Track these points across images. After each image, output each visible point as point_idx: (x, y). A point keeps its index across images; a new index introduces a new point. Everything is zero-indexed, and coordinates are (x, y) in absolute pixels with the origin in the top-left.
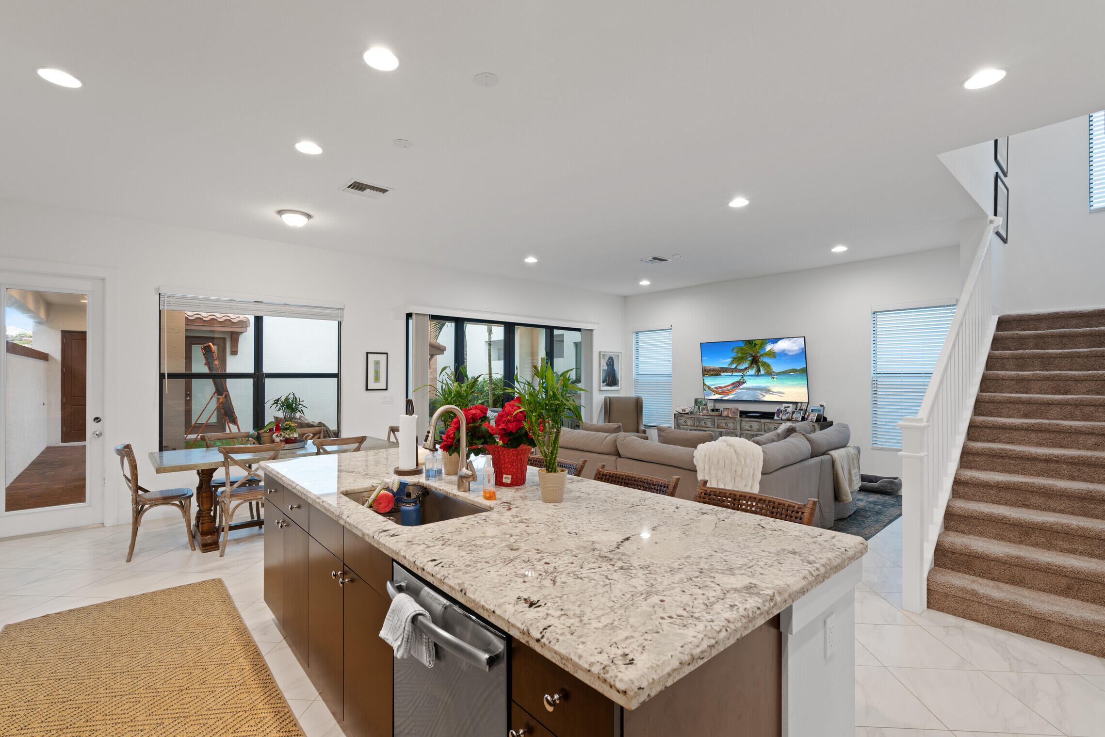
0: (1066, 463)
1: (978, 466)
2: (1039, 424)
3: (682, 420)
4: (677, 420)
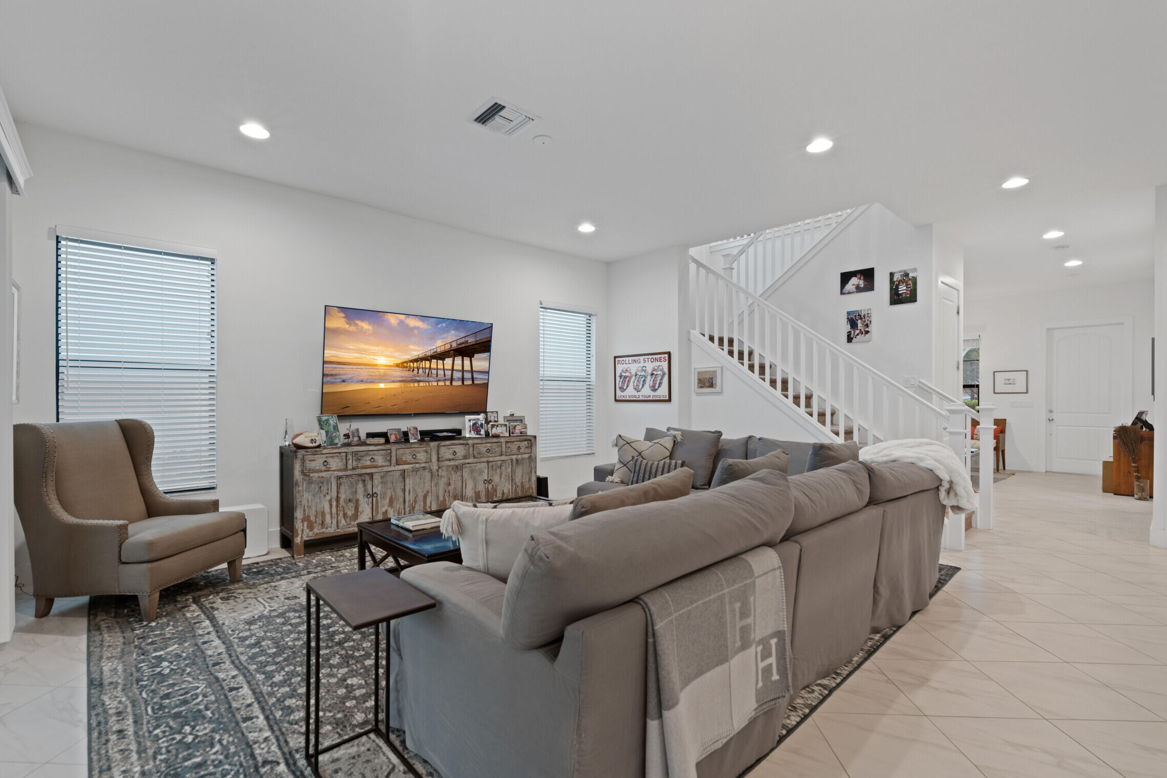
3: (316, 463)
4: (303, 463)
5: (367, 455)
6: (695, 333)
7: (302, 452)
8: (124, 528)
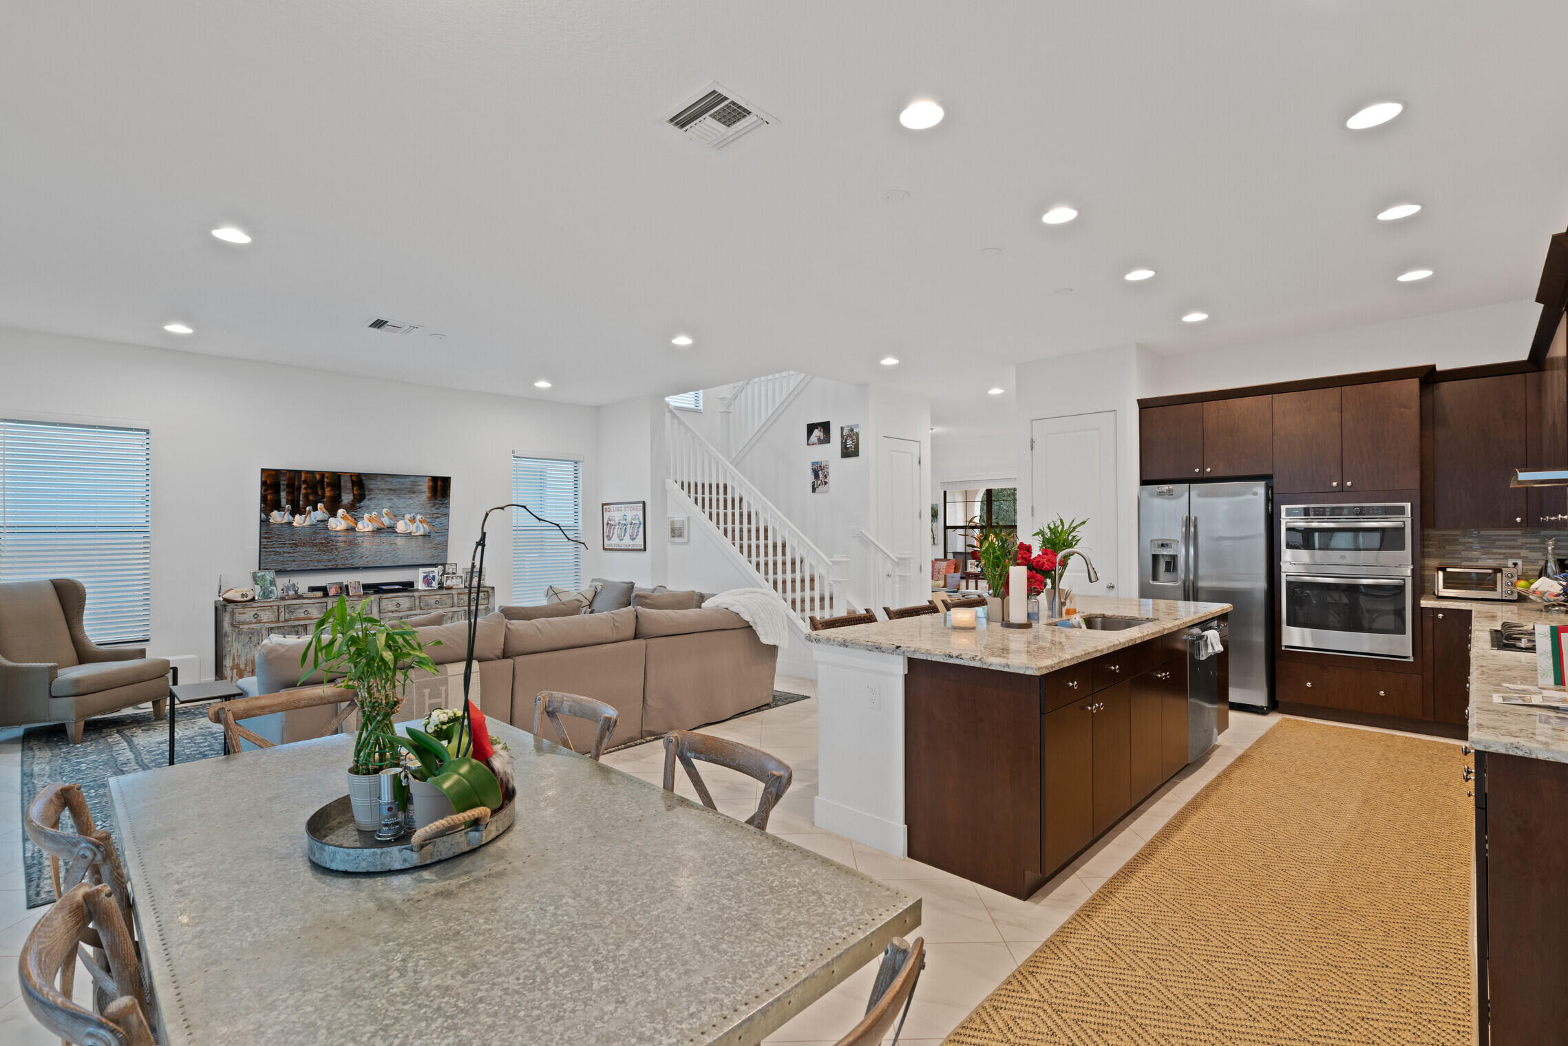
3: (248, 615)
4: (233, 616)
5: (301, 608)
6: (669, 481)
7: (232, 605)
8: (54, 669)
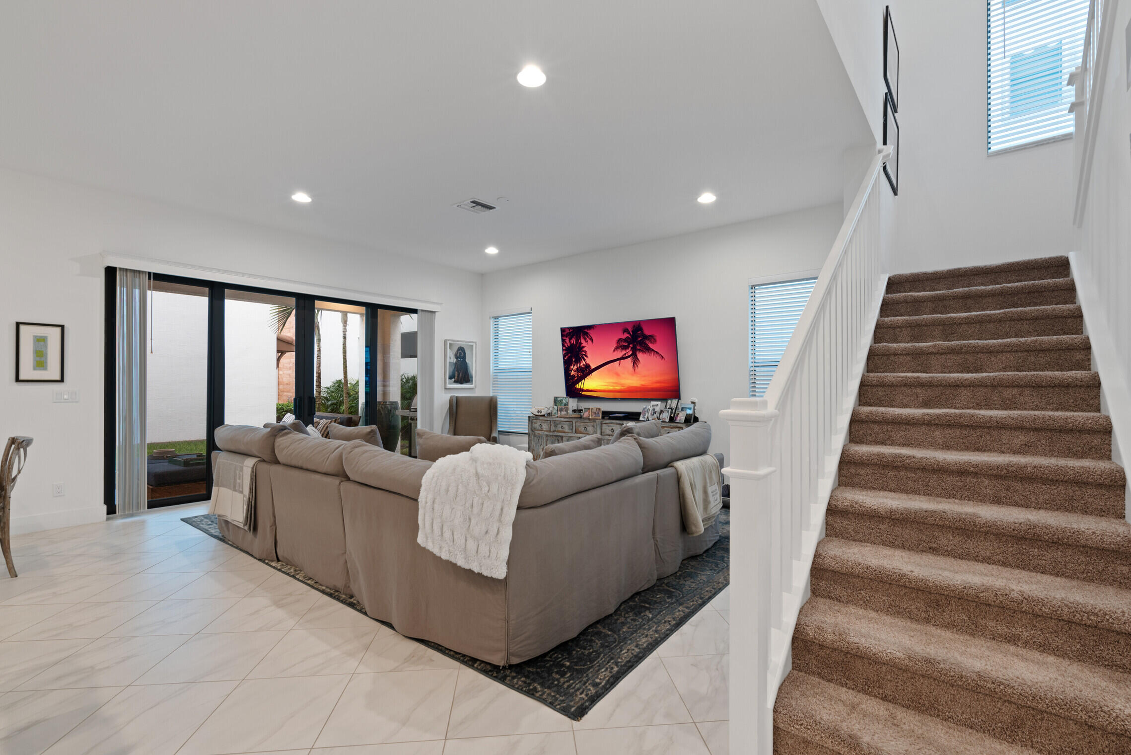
0: (988, 476)
1: (863, 482)
2: (946, 415)
4: (532, 424)
7: (533, 417)
